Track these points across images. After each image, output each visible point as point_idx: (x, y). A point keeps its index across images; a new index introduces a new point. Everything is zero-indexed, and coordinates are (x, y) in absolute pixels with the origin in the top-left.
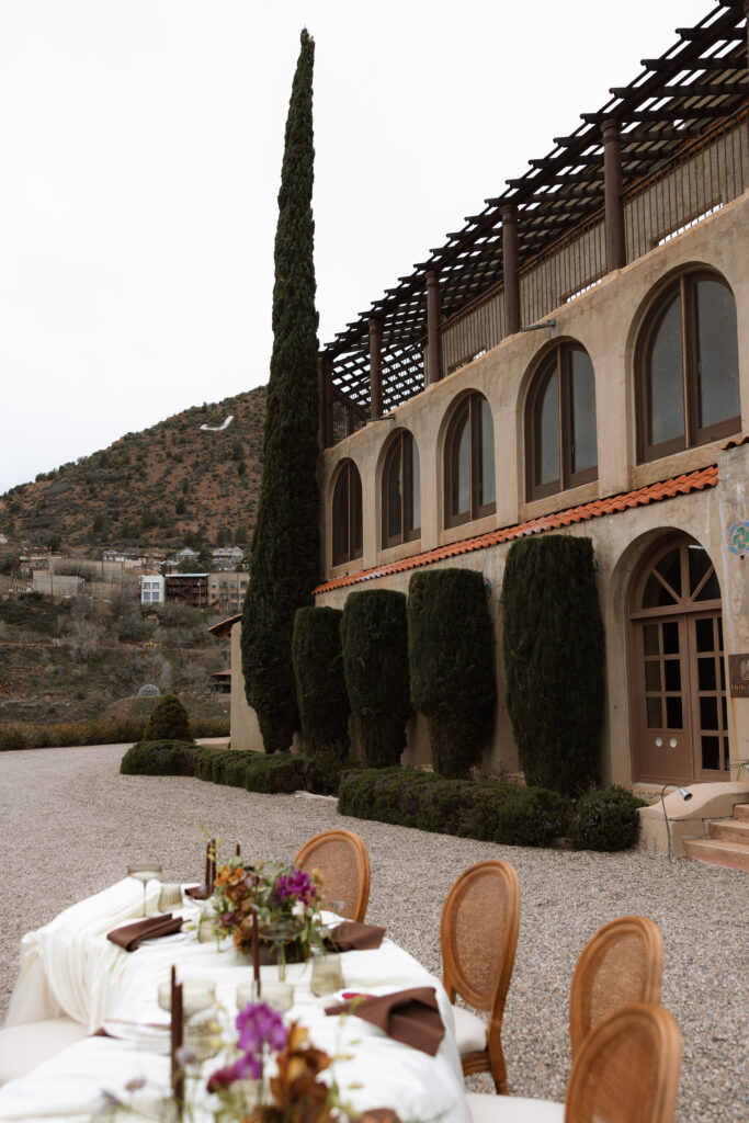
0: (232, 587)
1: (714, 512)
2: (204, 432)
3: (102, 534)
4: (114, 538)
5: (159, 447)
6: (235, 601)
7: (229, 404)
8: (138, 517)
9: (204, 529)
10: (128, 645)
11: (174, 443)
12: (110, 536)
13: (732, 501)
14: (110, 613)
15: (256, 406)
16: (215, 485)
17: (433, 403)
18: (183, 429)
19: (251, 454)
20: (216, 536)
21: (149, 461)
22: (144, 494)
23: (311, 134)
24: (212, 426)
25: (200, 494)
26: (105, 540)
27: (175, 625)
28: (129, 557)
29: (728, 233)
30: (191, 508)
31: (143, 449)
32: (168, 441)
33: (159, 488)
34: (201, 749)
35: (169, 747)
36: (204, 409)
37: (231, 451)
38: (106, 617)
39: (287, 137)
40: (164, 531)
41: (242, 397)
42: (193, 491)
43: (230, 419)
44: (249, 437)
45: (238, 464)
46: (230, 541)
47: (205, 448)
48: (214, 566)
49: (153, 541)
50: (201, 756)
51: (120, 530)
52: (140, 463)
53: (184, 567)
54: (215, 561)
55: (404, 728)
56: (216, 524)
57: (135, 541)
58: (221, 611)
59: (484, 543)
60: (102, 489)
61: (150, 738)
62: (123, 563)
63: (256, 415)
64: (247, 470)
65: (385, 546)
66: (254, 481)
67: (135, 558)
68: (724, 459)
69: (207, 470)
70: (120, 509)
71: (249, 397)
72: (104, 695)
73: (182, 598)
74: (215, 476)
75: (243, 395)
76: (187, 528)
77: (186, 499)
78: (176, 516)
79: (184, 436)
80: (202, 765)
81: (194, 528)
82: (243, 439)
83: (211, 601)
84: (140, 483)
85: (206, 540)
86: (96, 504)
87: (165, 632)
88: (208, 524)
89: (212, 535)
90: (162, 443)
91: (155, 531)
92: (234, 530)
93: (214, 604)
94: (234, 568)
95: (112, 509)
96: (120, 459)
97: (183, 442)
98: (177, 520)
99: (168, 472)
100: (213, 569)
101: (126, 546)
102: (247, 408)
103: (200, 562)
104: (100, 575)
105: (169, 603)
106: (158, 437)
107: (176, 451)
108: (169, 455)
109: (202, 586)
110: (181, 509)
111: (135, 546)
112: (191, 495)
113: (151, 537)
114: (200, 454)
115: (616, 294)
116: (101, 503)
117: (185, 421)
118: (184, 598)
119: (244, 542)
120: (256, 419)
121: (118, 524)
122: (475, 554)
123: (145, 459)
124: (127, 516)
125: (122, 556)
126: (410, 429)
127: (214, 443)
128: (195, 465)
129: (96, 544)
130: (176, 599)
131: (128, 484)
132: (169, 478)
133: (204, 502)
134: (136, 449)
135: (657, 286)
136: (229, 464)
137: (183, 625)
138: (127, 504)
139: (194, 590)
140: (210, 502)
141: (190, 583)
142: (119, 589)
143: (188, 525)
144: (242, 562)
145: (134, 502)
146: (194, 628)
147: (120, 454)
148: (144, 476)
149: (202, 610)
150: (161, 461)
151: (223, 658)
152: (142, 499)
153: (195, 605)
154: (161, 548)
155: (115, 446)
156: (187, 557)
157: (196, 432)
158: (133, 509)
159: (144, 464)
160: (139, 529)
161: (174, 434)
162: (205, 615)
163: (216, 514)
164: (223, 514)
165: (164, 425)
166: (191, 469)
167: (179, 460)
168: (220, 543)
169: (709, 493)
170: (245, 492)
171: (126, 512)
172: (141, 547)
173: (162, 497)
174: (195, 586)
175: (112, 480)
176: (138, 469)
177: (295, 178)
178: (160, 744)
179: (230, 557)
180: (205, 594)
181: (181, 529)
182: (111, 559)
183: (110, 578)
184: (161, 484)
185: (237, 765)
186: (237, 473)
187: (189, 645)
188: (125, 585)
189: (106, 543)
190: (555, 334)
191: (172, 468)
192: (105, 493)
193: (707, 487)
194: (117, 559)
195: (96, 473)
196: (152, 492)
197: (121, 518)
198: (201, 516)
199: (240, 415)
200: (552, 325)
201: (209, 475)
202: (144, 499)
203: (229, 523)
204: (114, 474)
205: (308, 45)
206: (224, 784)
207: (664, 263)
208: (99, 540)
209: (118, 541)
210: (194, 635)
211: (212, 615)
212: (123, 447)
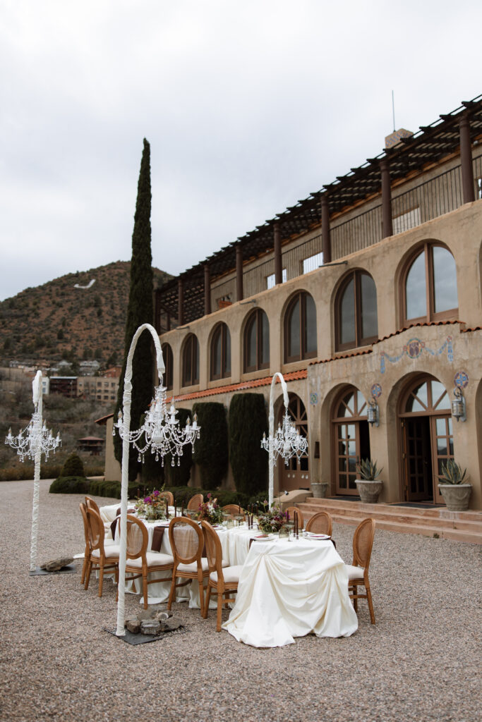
0: (92, 386)
1: (306, 388)
2: (76, 289)
3: (9, 350)
4: (17, 353)
5: (48, 297)
6: (93, 394)
7: (93, 273)
8: (33, 341)
9: (75, 349)
10: (25, 420)
11: (57, 295)
12: (15, 352)
13: (311, 385)
14: (14, 401)
15: (110, 274)
16: (83, 322)
17: (206, 324)
18: (63, 286)
19: (106, 304)
20: (82, 353)
21: (41, 305)
22: (36, 325)
23: (150, 187)
24: (82, 285)
25: (73, 327)
26: (11, 354)
27: (55, 409)
28: (26, 365)
29: (314, 282)
30: (67, 336)
31: (37, 298)
32: (54, 294)
33: (47, 323)
34: (91, 481)
35: (75, 480)
36: (77, 275)
37: (94, 301)
38: (11, 402)
39: (139, 188)
40: (49, 349)
41: (101, 269)
42: (69, 325)
43: (93, 282)
44: (105, 293)
45: (98, 309)
46: (91, 356)
47: (77, 299)
48: (81, 372)
49: (42, 356)
50: (92, 484)
51: (21, 348)
52: (36, 307)
53: (62, 372)
54: (81, 369)
55: (189, 470)
56: (83, 346)
57: (31, 355)
58: (85, 400)
59: (225, 391)
60: (10, 322)
61: (64, 475)
62: (23, 369)
63: (109, 280)
64: (103, 313)
65: (183, 386)
66: (107, 320)
67: (30, 366)
68: (309, 368)
69: (78, 312)
70: (21, 335)
71: (105, 269)
72: (8, 452)
73: (60, 391)
74: (83, 317)
75: (102, 267)
76: (64, 348)
77: (64, 330)
78: (57, 341)
79: (64, 291)
80: (93, 489)
81: (69, 348)
82: (101, 294)
83: (79, 394)
84: (34, 319)
85: (76, 356)
86: (6, 331)
87: (49, 413)
88: (77, 345)
89: (80, 352)
90: (49, 295)
91: (44, 350)
92: (94, 350)
93: (80, 396)
94: (93, 373)
95: (17, 335)
96: (22, 304)
97: (63, 294)
98: (58, 343)
99: (53, 313)
100: (79, 374)
101: (25, 358)
102: (104, 275)
103: (72, 369)
104: (8, 376)
105: (52, 395)
106: (47, 291)
107: (58, 300)
108: (54, 303)
109: (73, 384)
110: (60, 336)
111: (30, 358)
112: (67, 327)
113: (41, 353)
114: (74, 302)
115: (277, 295)
116: (9, 331)
117: (65, 282)
118: (61, 392)
119: (100, 358)
120: (110, 282)
121: (19, 344)
122: (221, 395)
123: (39, 305)
124: (26, 339)
125: (22, 365)
126: (196, 334)
127: (83, 296)
128: (71, 309)
129: (5, 356)
130: (57, 392)
131: (27, 320)
132: (54, 317)
133: (76, 332)
134: (33, 298)
135: (291, 295)
136: (92, 309)
137: (60, 408)
138: (26, 331)
139: (68, 387)
140: (79, 332)
141: (66, 383)
142: (20, 385)
143: (64, 346)
144: (99, 370)
145: (30, 330)
146: (67, 411)
147: (23, 300)
148: (37, 315)
149: (73, 400)
150: (48, 306)
151: (85, 429)
152: (36, 329)
153: (68, 396)
154: (47, 360)
155: (20, 296)
156: (64, 366)
157: (72, 289)
158: (30, 335)
159: (38, 307)
160: (34, 347)
161: (57, 289)
162: (74, 403)
163: (83, 340)
164: (87, 340)
165: (51, 284)
166: (67, 312)
167: (60, 305)
168: (85, 358)
169: (304, 381)
170: (101, 327)
171: (25, 337)
172: (34, 359)
173: (49, 328)
174: (69, 384)
175: (17, 317)
176: (34, 310)
177: (143, 208)
178: (70, 478)
179: (91, 367)
180: (75, 389)
181: (60, 349)
182: (14, 366)
183: (14, 378)
184: (48, 320)
185: (112, 487)
186: (96, 315)
187: (64, 422)
188: (24, 383)
189: (12, 356)
190: (255, 306)
191: (56, 310)
192: (12, 324)
193: (304, 378)
194: (20, 367)
195: (7, 312)
196: (42, 325)
197: (22, 341)
198: (73, 341)
199: (100, 279)
200: (254, 301)
201: (79, 316)
202: (37, 329)
203: (91, 346)
204: (18, 313)
205: (147, 145)
206: (105, 496)
207: (294, 287)
208: (7, 354)
209: (20, 355)
210: (67, 415)
211: (79, 402)
212: (24, 296)
